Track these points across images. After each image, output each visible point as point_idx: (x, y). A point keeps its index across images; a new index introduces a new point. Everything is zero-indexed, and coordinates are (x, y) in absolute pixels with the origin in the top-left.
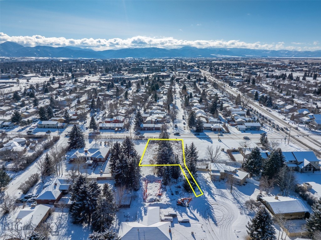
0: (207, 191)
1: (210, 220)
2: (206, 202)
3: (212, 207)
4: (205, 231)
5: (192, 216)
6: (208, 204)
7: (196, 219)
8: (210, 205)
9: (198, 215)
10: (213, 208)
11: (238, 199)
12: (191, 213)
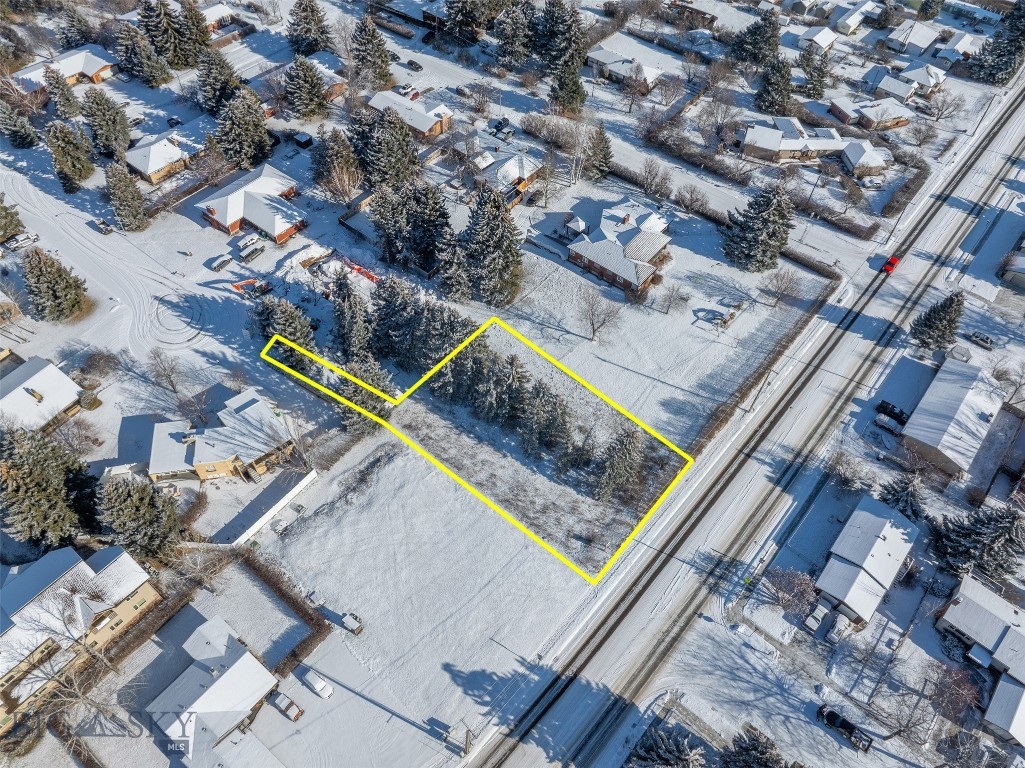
0: (236, 363)
1: (175, 299)
2: (215, 333)
3: (192, 327)
4: (174, 273)
5: (220, 286)
6: (207, 331)
7: (206, 284)
8: (201, 329)
9: (209, 293)
10: (189, 328)
11: (149, 389)
12: (225, 290)
